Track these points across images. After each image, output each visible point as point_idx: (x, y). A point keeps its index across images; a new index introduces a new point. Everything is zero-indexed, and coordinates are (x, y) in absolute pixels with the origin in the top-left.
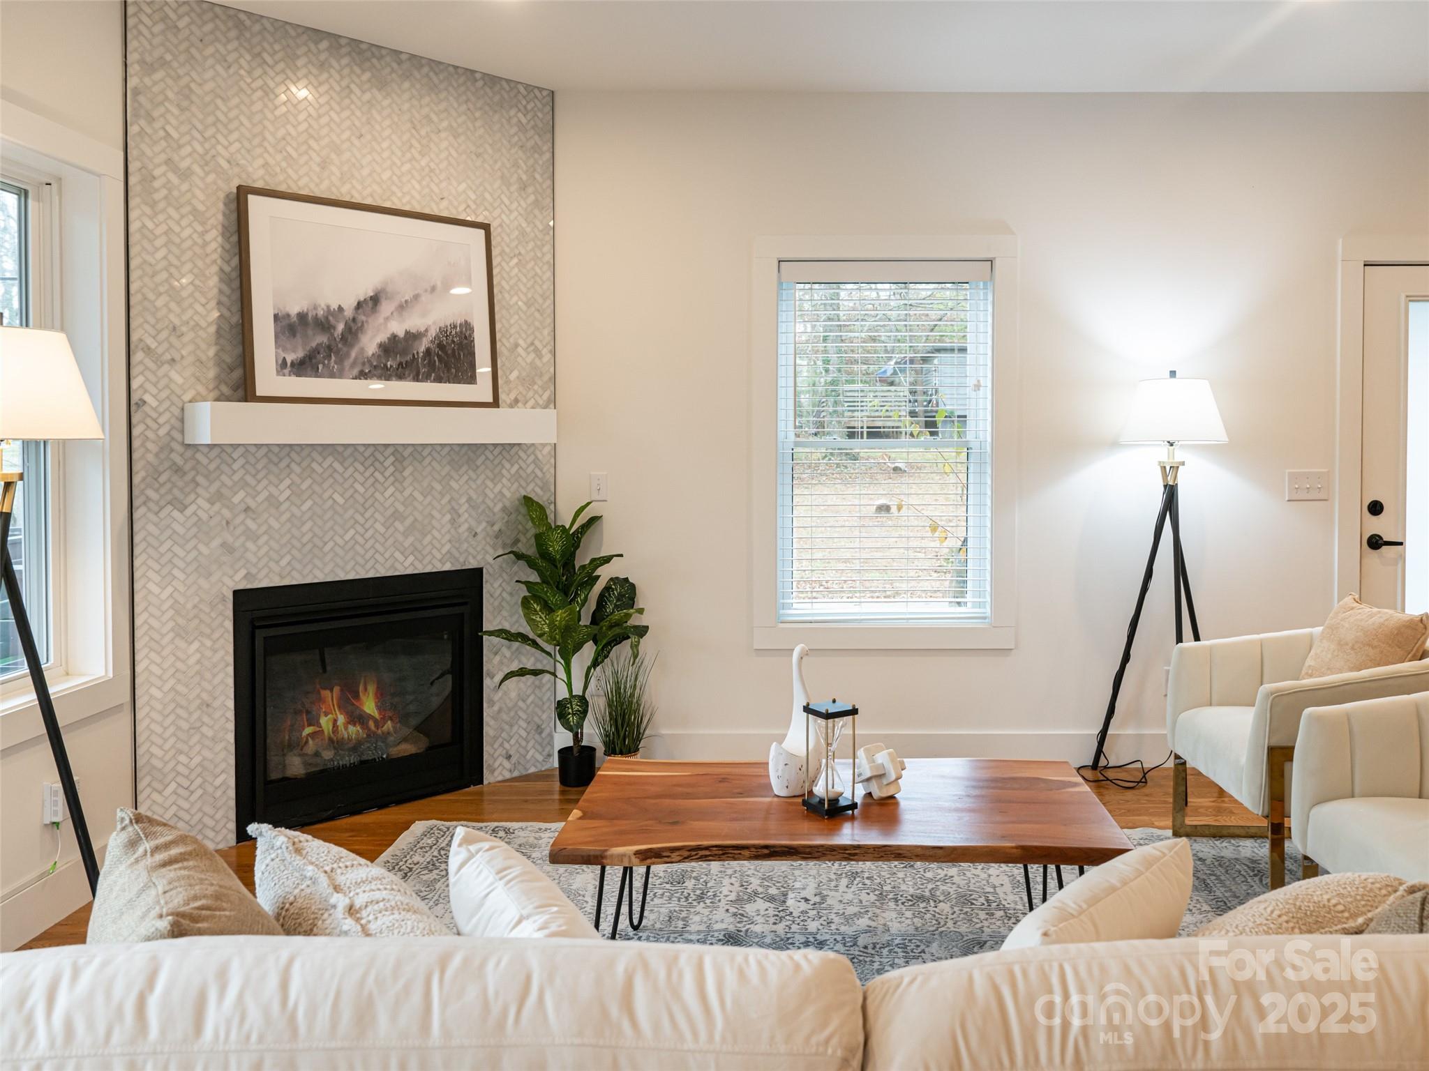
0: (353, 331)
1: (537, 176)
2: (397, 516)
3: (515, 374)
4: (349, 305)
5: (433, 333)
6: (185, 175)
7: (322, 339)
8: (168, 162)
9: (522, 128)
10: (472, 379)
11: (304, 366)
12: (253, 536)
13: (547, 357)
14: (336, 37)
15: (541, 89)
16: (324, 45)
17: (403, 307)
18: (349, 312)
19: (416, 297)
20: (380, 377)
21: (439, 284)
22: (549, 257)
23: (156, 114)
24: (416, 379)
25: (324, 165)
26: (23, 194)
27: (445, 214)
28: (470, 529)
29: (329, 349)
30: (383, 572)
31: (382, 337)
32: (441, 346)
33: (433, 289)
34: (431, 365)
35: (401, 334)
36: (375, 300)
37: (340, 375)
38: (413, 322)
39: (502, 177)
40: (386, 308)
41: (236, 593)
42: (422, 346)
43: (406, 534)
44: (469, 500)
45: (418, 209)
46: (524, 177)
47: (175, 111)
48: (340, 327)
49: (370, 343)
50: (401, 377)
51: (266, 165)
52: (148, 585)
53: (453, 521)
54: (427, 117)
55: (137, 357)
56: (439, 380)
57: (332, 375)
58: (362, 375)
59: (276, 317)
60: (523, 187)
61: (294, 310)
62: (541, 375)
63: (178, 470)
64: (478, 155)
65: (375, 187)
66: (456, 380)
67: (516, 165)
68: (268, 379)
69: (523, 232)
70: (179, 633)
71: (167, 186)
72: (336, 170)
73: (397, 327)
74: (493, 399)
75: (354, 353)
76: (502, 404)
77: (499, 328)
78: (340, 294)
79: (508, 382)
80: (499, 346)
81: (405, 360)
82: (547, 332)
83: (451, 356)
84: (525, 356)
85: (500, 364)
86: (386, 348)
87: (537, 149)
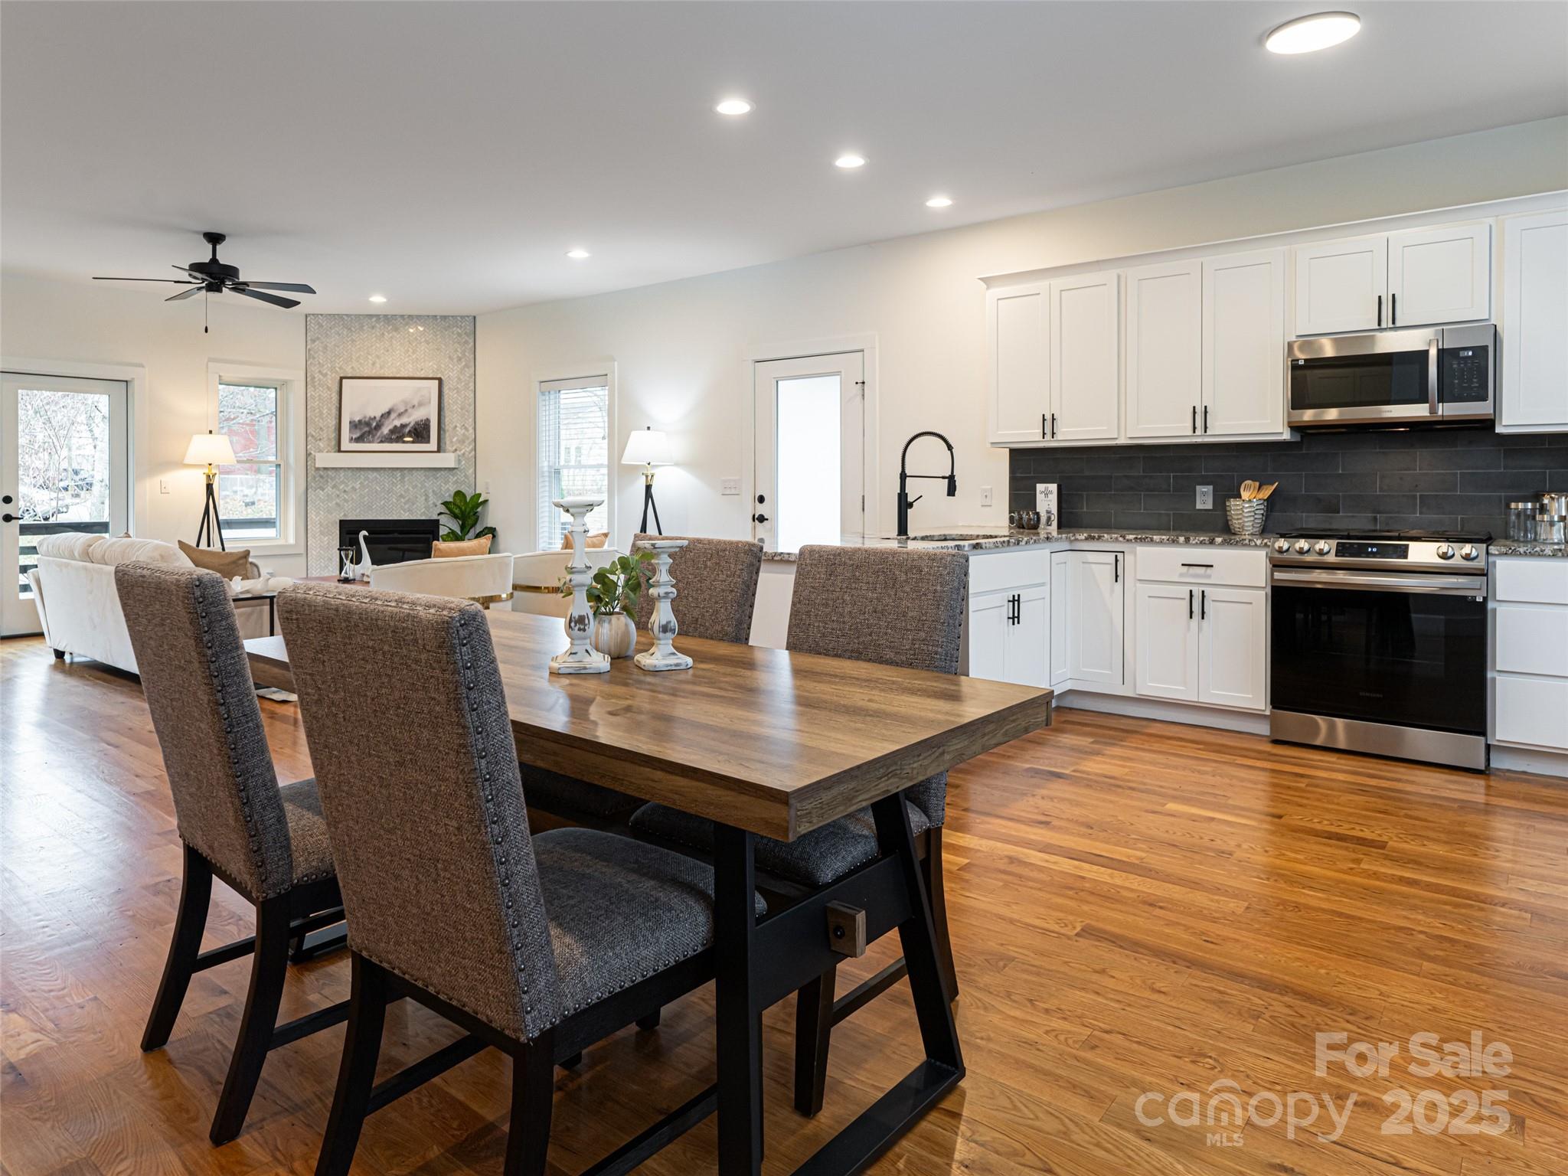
0: (379, 427)
1: (467, 354)
2: (401, 496)
3: (456, 439)
4: (378, 415)
5: (412, 424)
6: (325, 375)
7: (367, 429)
8: (320, 372)
9: (459, 335)
10: (428, 441)
11: (359, 440)
12: (346, 501)
13: (471, 431)
14: (378, 316)
15: (468, 317)
16: (374, 319)
17: (400, 415)
18: (378, 419)
19: (406, 410)
20: (389, 442)
21: (416, 405)
22: (472, 388)
23: (316, 356)
24: (403, 442)
25: (374, 364)
26: (276, 389)
27: (423, 376)
28: (434, 503)
29: (369, 432)
30: (396, 518)
31: (391, 427)
32: (415, 429)
33: (414, 406)
34: (410, 437)
35: (399, 425)
36: (389, 413)
37: (372, 442)
38: (404, 420)
39: (450, 357)
40: (393, 416)
41: (341, 522)
42: (407, 430)
44: (433, 491)
45: (411, 375)
46: (459, 355)
47: (321, 354)
48: (374, 424)
49: (385, 430)
50: (397, 442)
51: (352, 368)
52: (312, 515)
53: (426, 499)
55: (309, 438)
56: (413, 442)
57: (370, 442)
58: (381, 442)
59: (350, 422)
60: (460, 359)
61: (357, 419)
62: (468, 439)
63: (321, 477)
64: (438, 349)
65: (395, 370)
66: (421, 442)
67: (456, 351)
68: (346, 445)
69: (459, 379)
70: (322, 533)
71: (319, 380)
72: (378, 365)
73: (398, 423)
74: (436, 449)
75: (379, 434)
76: (444, 452)
77: (447, 420)
78: (375, 412)
79: (452, 442)
80: (447, 428)
81: (397, 435)
82: (471, 420)
83: (420, 433)
84: (460, 431)
85: (447, 434)
86: (392, 431)
87: (466, 342)
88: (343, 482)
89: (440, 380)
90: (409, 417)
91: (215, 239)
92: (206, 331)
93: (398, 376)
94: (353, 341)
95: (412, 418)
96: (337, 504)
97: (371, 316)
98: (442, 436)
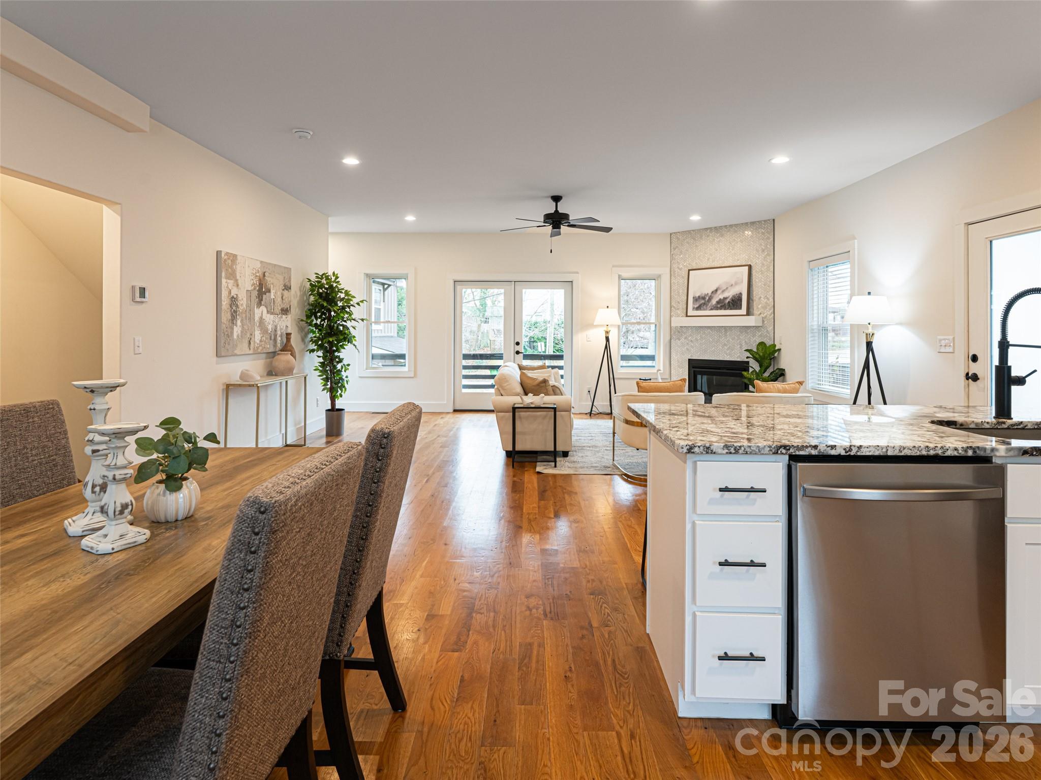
0: (710, 299)
1: (768, 246)
2: (725, 345)
3: (760, 306)
4: (710, 292)
5: (730, 297)
6: (681, 269)
7: (703, 301)
8: (678, 267)
9: (763, 233)
10: (740, 308)
11: (698, 308)
12: (693, 347)
13: (771, 300)
14: (711, 228)
15: (770, 220)
16: (709, 231)
17: (723, 291)
18: (710, 295)
19: (727, 288)
20: (715, 310)
21: (734, 284)
23: (676, 258)
24: (725, 309)
25: (708, 259)
26: (655, 280)
27: (739, 264)
29: (704, 304)
30: (721, 359)
31: (717, 300)
32: (733, 300)
33: (732, 285)
34: (729, 306)
35: (722, 298)
36: (716, 290)
37: (706, 310)
38: (726, 295)
40: (719, 292)
41: (689, 360)
42: (727, 301)
43: (727, 350)
44: (745, 342)
45: (731, 265)
46: (763, 248)
47: (679, 256)
48: (707, 298)
49: (714, 302)
50: (721, 309)
51: (695, 263)
52: (673, 355)
54: (734, 240)
56: (731, 309)
57: (704, 310)
58: (711, 309)
59: (693, 298)
60: (763, 251)
61: (697, 296)
62: (769, 305)
63: (678, 332)
64: (749, 246)
65: (721, 262)
66: (736, 309)
67: (761, 245)
68: (690, 312)
69: (763, 264)
70: (679, 366)
71: (678, 272)
72: (711, 260)
73: (721, 297)
74: (745, 314)
75: (710, 304)
76: (753, 315)
77: (754, 293)
78: (708, 290)
79: (758, 308)
80: (754, 298)
81: (722, 305)
82: (771, 293)
83: (735, 303)
84: (764, 301)
85: (755, 303)
86: (718, 302)
87: (768, 238)
88: (691, 335)
89: (750, 267)
90: (729, 292)
91: (557, 199)
92: (551, 252)
93: (723, 266)
94: (696, 246)
95: (730, 294)
96: (687, 349)
97: (707, 229)
98: (751, 304)
